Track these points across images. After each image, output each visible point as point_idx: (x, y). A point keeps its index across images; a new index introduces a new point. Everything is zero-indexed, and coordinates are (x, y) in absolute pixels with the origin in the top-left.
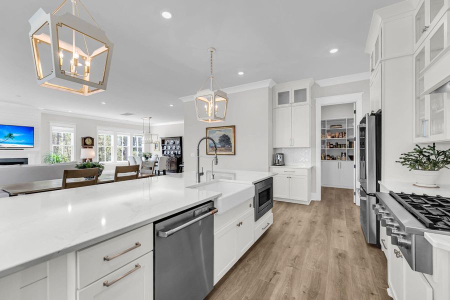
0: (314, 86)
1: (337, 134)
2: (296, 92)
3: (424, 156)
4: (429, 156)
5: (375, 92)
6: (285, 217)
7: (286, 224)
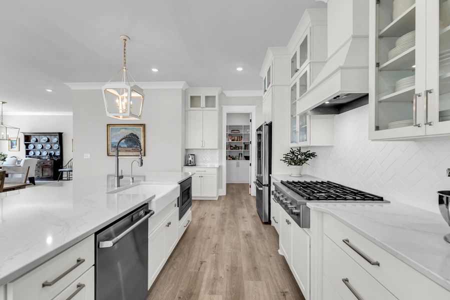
0: (221, 94)
1: (236, 138)
2: (207, 97)
3: (295, 156)
4: (297, 156)
5: (267, 108)
6: (200, 213)
7: (203, 219)
